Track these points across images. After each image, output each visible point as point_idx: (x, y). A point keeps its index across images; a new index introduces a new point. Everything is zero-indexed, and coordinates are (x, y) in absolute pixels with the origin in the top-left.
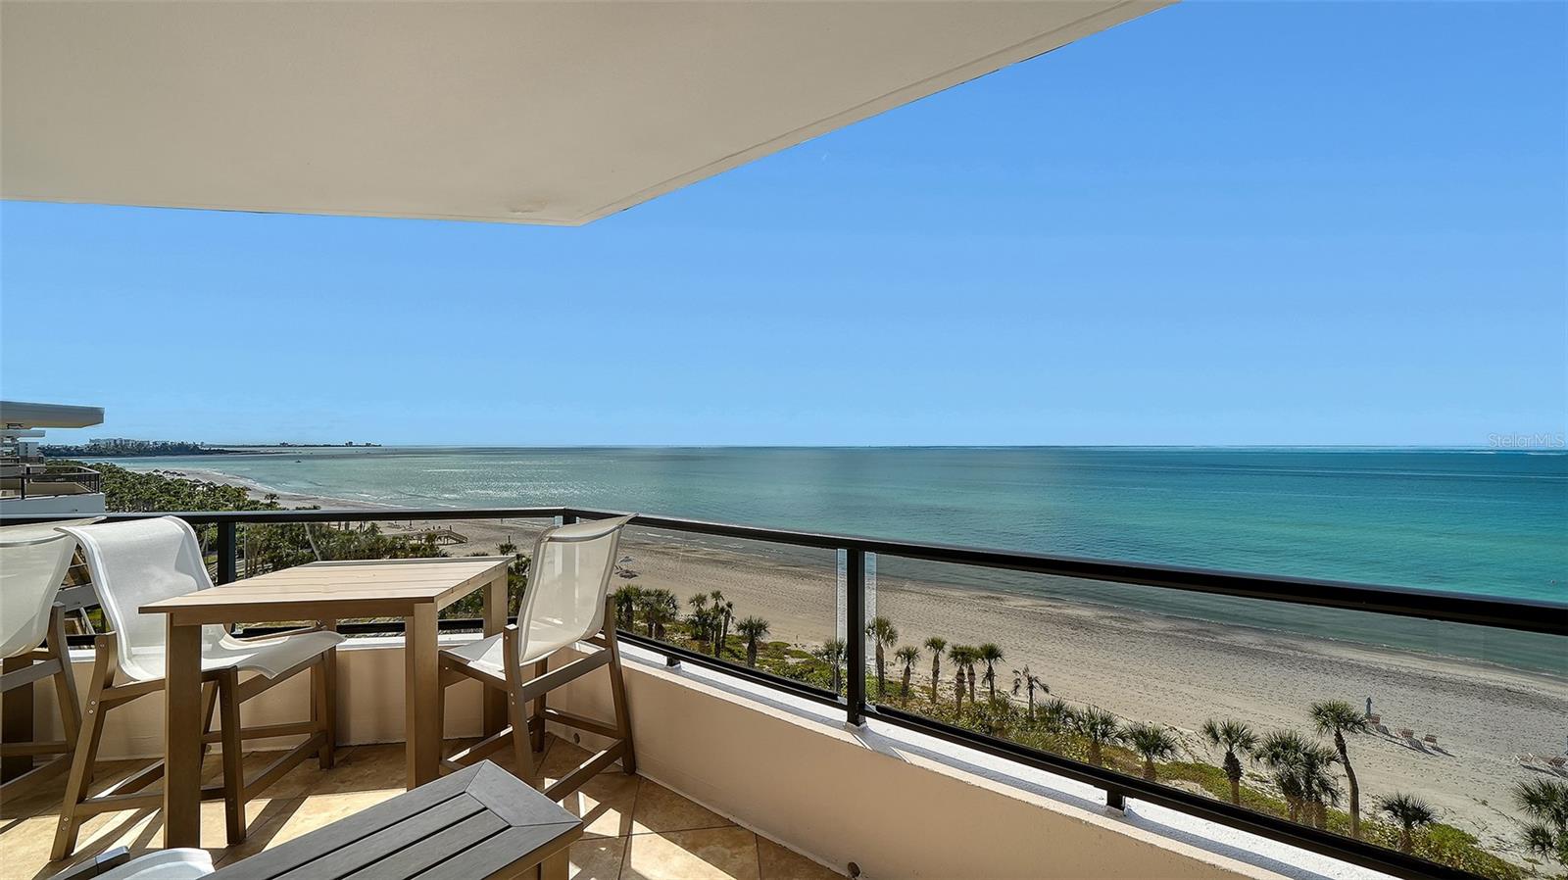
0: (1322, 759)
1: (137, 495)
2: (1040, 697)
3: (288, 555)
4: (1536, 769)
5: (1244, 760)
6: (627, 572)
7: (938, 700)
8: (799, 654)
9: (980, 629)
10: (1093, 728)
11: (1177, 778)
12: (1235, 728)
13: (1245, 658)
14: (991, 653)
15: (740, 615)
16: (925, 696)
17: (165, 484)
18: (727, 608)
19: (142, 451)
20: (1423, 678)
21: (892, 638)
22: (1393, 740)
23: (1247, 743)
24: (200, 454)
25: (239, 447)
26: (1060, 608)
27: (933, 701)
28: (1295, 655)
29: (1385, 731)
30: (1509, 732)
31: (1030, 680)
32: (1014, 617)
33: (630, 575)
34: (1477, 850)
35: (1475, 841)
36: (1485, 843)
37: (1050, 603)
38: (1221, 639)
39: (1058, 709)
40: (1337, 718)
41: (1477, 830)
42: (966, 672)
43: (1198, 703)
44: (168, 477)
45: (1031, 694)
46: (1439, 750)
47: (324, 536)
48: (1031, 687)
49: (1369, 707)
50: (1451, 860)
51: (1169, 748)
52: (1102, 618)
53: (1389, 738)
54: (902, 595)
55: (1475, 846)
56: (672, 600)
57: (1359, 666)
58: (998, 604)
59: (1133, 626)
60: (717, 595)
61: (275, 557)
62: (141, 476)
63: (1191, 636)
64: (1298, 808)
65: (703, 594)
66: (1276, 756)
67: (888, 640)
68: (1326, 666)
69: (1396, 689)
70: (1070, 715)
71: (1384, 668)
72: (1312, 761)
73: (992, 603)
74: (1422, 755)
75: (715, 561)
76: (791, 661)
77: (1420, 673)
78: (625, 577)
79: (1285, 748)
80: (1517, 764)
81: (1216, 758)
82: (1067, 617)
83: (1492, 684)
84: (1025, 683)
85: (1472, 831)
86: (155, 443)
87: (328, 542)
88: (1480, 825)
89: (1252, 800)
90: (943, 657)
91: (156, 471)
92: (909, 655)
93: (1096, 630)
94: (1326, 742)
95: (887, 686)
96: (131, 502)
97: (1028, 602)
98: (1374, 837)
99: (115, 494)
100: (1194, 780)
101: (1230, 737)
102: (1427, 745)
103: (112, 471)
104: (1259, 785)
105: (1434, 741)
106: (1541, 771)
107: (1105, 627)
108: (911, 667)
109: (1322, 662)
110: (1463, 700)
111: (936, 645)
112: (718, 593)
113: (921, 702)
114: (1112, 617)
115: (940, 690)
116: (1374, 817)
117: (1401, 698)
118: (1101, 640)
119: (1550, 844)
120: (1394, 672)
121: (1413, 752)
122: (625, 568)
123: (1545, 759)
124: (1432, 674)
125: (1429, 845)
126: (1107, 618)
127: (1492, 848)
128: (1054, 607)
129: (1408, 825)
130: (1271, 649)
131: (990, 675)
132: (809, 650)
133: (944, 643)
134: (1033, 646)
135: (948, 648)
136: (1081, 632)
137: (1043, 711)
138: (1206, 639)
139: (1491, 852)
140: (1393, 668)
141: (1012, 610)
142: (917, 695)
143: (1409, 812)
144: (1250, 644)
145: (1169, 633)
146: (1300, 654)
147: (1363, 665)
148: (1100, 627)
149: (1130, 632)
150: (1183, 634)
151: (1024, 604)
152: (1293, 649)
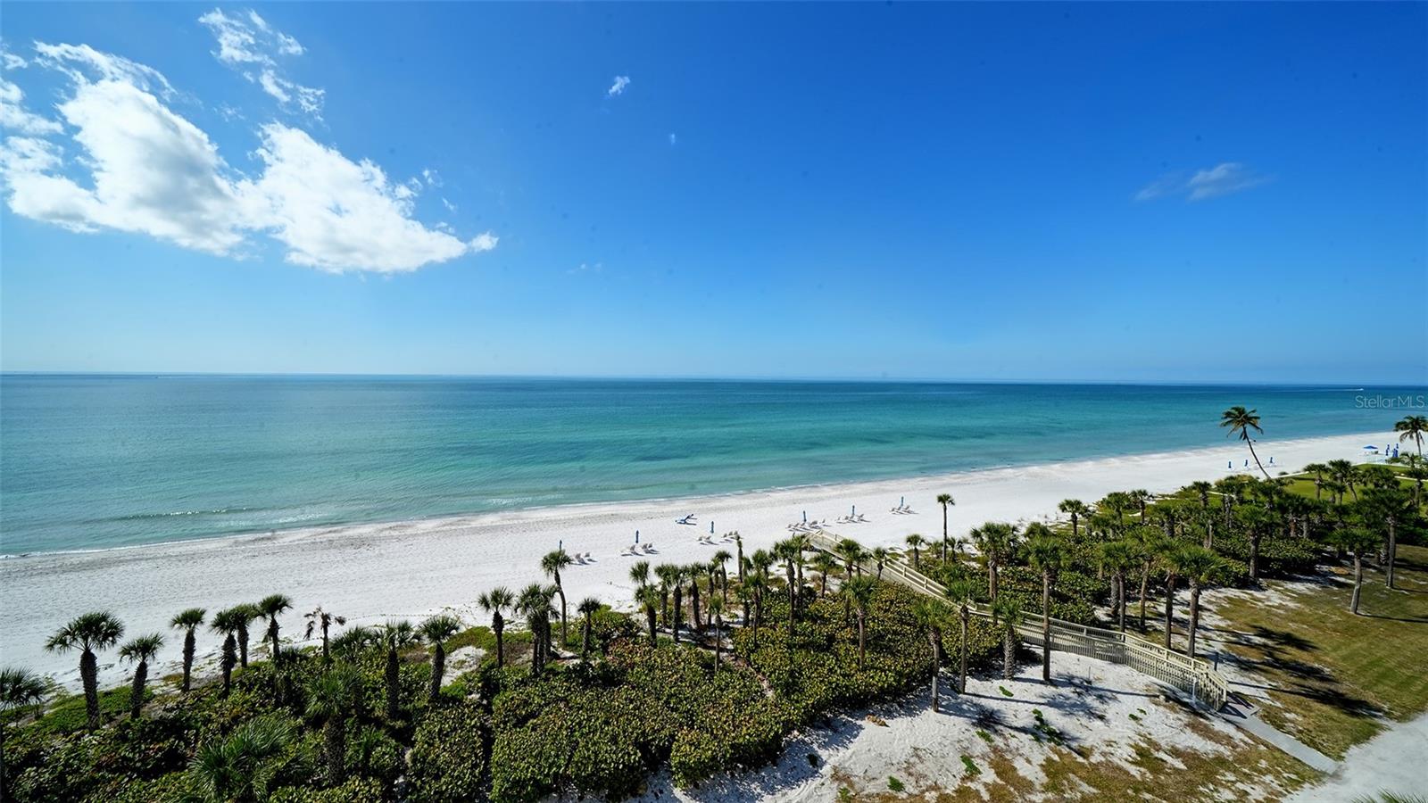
0: (548, 594)
2: (335, 631)
5: (506, 614)
7: (194, 685)
9: (248, 579)
10: (391, 640)
11: (458, 648)
12: (500, 592)
13: (491, 534)
14: (275, 605)
16: (172, 688)
21: (113, 634)
22: (573, 563)
23: (508, 600)
26: (341, 531)
27: (185, 689)
29: (570, 559)
30: (617, 537)
31: (324, 618)
32: (289, 553)
34: (612, 613)
35: (610, 608)
36: (615, 607)
37: (330, 529)
38: (474, 524)
39: (357, 636)
40: (554, 562)
41: (611, 601)
42: (236, 637)
43: (463, 580)
45: (326, 632)
46: (591, 561)
48: (325, 625)
49: (562, 547)
50: (604, 626)
53: (571, 562)
55: (612, 610)
58: (269, 544)
59: (409, 531)
63: (453, 528)
66: (527, 605)
67: (105, 639)
69: (566, 530)
70: (369, 636)
71: (563, 518)
72: (544, 598)
73: (262, 545)
74: (585, 566)
79: (531, 596)
81: (485, 620)
84: (318, 624)
88: (611, 597)
89: (511, 641)
90: (201, 631)
92: (144, 648)
93: (378, 543)
94: (551, 581)
95: (102, 702)
98: (573, 630)
100: (469, 645)
101: (497, 600)
102: (586, 560)
105: (588, 556)
107: (385, 538)
108: (148, 660)
109: (533, 523)
111: (192, 618)
113: (164, 698)
114: (391, 528)
115: (195, 670)
116: (573, 617)
118: (383, 552)
119: (642, 596)
121: (583, 568)
125: (597, 621)
126: (386, 529)
128: (335, 532)
129: (589, 615)
130: (505, 523)
131: (273, 630)
133: (203, 613)
134: (315, 577)
135: (210, 617)
136: (362, 549)
137: (339, 644)
138: (465, 526)
139: (617, 611)
140: (567, 517)
141: (288, 546)
142: (156, 692)
143: (590, 607)
144: (492, 522)
145: (437, 529)
146: (521, 522)
147: (553, 519)
148: (380, 539)
149: (407, 537)
150: (447, 527)
151: (300, 536)
152: (517, 519)
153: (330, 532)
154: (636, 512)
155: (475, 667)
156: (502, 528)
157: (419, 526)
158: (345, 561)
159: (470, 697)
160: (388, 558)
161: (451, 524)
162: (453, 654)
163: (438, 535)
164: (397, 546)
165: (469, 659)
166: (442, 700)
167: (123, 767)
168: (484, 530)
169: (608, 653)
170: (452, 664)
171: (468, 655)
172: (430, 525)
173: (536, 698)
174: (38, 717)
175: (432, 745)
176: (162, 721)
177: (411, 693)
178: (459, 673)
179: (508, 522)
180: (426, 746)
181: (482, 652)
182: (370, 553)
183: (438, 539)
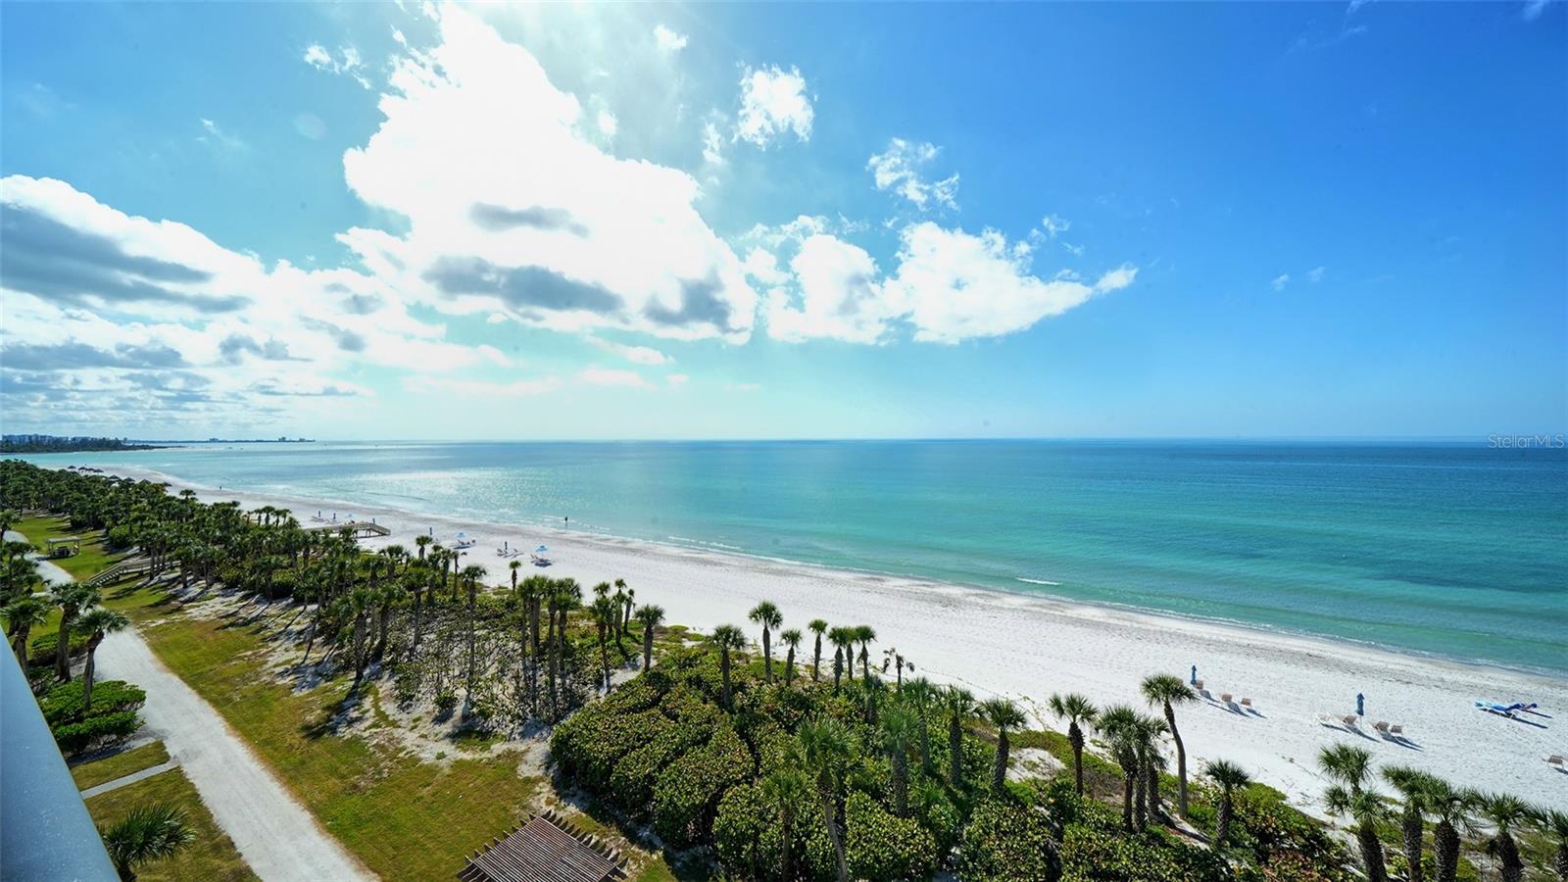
0: (1154, 729)
1: (43, 492)
2: (908, 676)
3: (197, 551)
4: (1332, 727)
5: (1086, 729)
6: (542, 560)
7: (820, 678)
8: (696, 637)
9: (862, 609)
10: (953, 704)
11: (1028, 747)
12: (1077, 700)
13: (1089, 630)
14: (865, 634)
15: (640, 602)
16: (808, 674)
17: (77, 481)
18: (628, 596)
19: (57, 446)
20: (1239, 646)
21: (778, 621)
22: (1215, 703)
23: (1088, 714)
24: (123, 449)
25: (165, 442)
26: (933, 587)
27: (815, 679)
28: (1132, 626)
29: (1208, 695)
30: (1311, 693)
31: (899, 659)
32: (891, 597)
33: (544, 563)
34: (1286, 807)
35: (1284, 797)
36: (1293, 800)
37: (924, 583)
38: (1069, 613)
39: (923, 685)
40: (1166, 689)
41: (1287, 788)
42: (844, 652)
44: (83, 474)
45: (899, 672)
46: (1253, 712)
47: (238, 531)
48: (899, 666)
49: (1194, 674)
50: (1264, 819)
51: (1021, 721)
52: (969, 595)
53: (1211, 702)
54: (794, 579)
55: (1284, 802)
56: (577, 588)
57: (1185, 636)
58: (879, 584)
59: (994, 603)
60: (620, 584)
61: (183, 554)
62: (52, 473)
63: (1044, 611)
64: (1132, 777)
65: (607, 582)
66: (1113, 727)
67: (774, 623)
68: (1158, 636)
69: (1216, 656)
70: (933, 691)
71: (1207, 636)
72: (1144, 732)
73: (873, 584)
74: (1239, 717)
75: (627, 549)
76: (688, 644)
77: (1237, 640)
78: (541, 565)
79: (1121, 721)
80: (1318, 723)
81: (1062, 726)
82: (940, 595)
83: (1296, 649)
84: (893, 662)
85: (1280, 788)
86: (74, 439)
87: (243, 539)
88: (1288, 782)
89: (1094, 767)
90: (824, 637)
91: (71, 467)
92: (793, 638)
93: (963, 606)
94: (1157, 713)
95: (773, 667)
96: (37, 499)
97: (905, 582)
98: (1199, 799)
99: (20, 492)
100: (1045, 748)
101: (1073, 709)
102: (1243, 708)
103: (21, 467)
104: (1100, 750)
105: (1249, 704)
106: (1336, 728)
107: (971, 604)
108: (795, 648)
109: (1155, 632)
110: (1271, 665)
111: (819, 626)
112: (622, 581)
113: (803, 680)
114: (977, 594)
115: (820, 667)
116: (1199, 779)
117: (1221, 665)
118: (967, 617)
119: (1347, 803)
120: (1215, 641)
121: (1231, 715)
122: (540, 557)
123: (1339, 717)
124: (1246, 642)
125: (1246, 805)
126: (973, 595)
127: (1299, 804)
128: (928, 586)
129: (1228, 788)
130: (1111, 621)
131: (864, 655)
132: (704, 633)
133: (826, 625)
135: (828, 629)
136: (949, 609)
137: (909, 687)
138: (1057, 613)
139: (1298, 808)
140: (1214, 637)
141: (891, 590)
142: (801, 673)
143: (1226, 774)
144: (1094, 616)
145: (1025, 608)
146: (1136, 625)
147: (1189, 634)
148: (966, 603)
149: (993, 608)
150: (1037, 609)
151: (902, 584)
152: (1130, 621)
153: (924, 585)
154: (1370, 663)
155: (1048, 778)
156: (1107, 627)
157: (1006, 599)
158: (933, 616)
159: (1037, 808)
160: (971, 624)
161: (1041, 606)
162: (1026, 750)
163: (1026, 614)
164: (979, 614)
165: (1042, 765)
166: (1004, 793)
167: (778, 717)
168: (1079, 622)
169: (1267, 864)
170: (1022, 761)
171: (1043, 760)
172: (1017, 601)
173: (1124, 858)
174: (748, 662)
175: (988, 834)
176: (798, 695)
177: (974, 769)
178: (1030, 775)
179: (1116, 622)
180: (981, 831)
181: (1059, 764)
182: (954, 614)
183: (1025, 619)
